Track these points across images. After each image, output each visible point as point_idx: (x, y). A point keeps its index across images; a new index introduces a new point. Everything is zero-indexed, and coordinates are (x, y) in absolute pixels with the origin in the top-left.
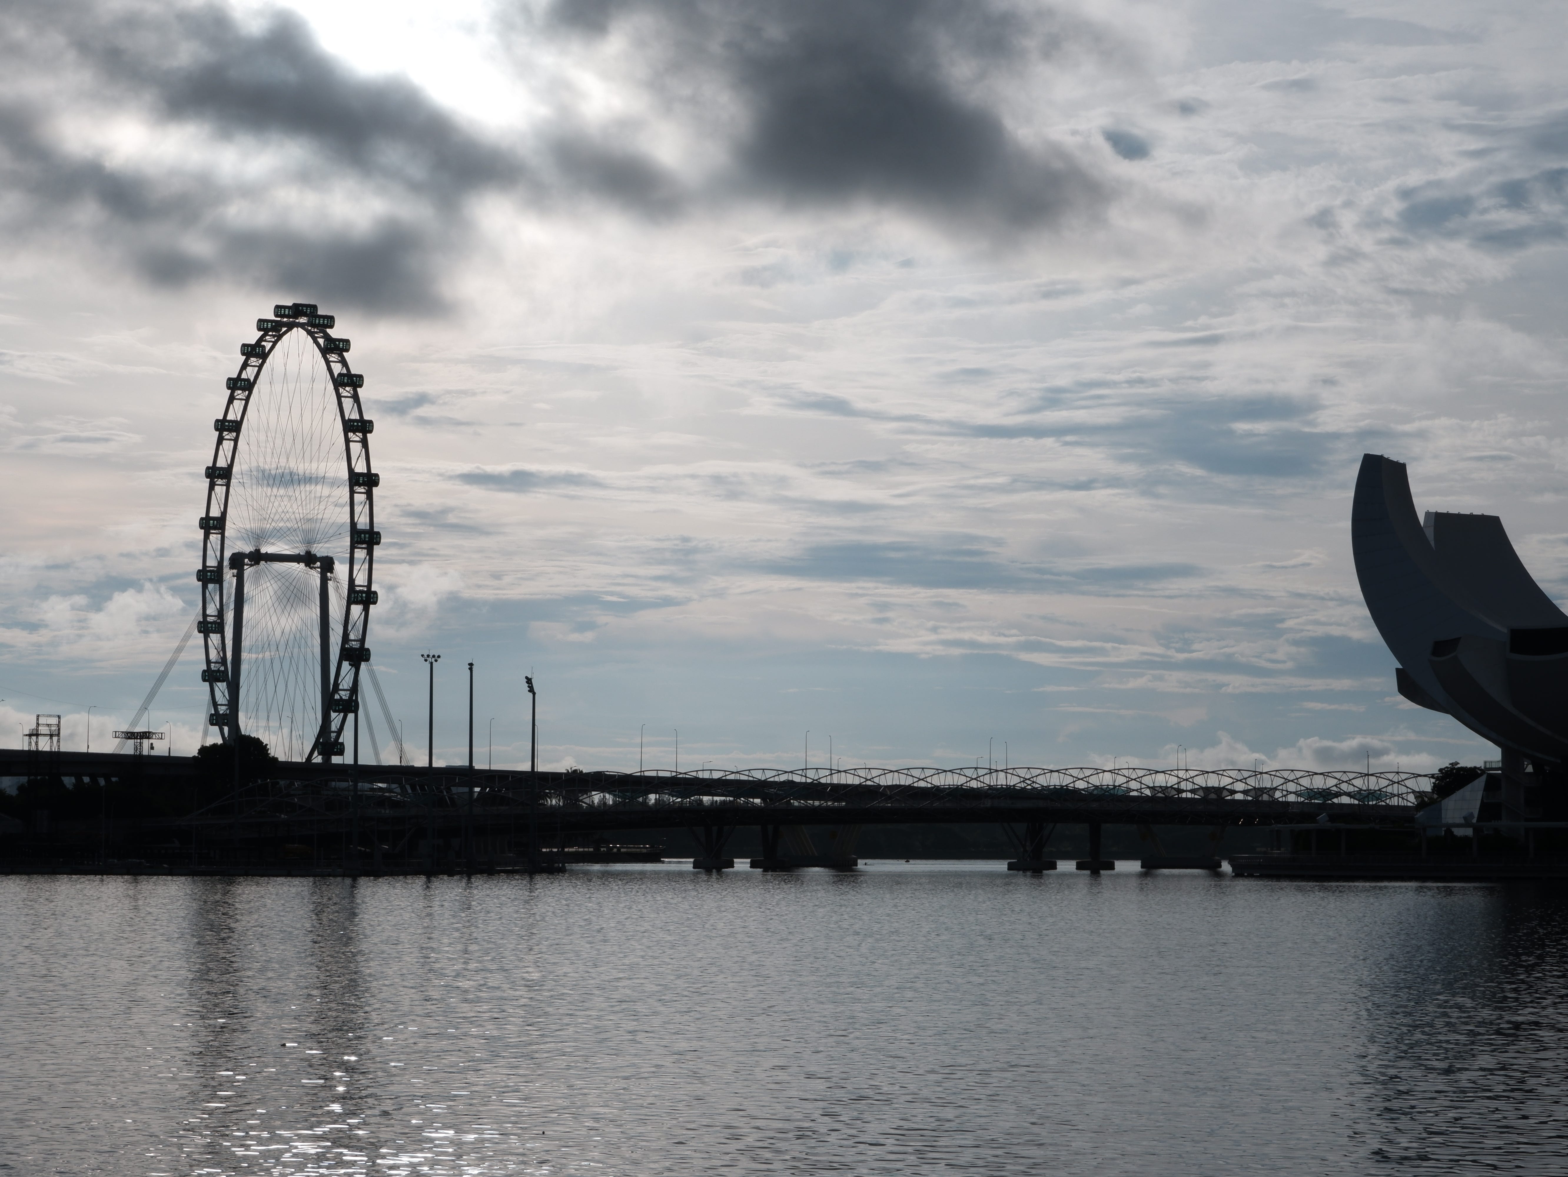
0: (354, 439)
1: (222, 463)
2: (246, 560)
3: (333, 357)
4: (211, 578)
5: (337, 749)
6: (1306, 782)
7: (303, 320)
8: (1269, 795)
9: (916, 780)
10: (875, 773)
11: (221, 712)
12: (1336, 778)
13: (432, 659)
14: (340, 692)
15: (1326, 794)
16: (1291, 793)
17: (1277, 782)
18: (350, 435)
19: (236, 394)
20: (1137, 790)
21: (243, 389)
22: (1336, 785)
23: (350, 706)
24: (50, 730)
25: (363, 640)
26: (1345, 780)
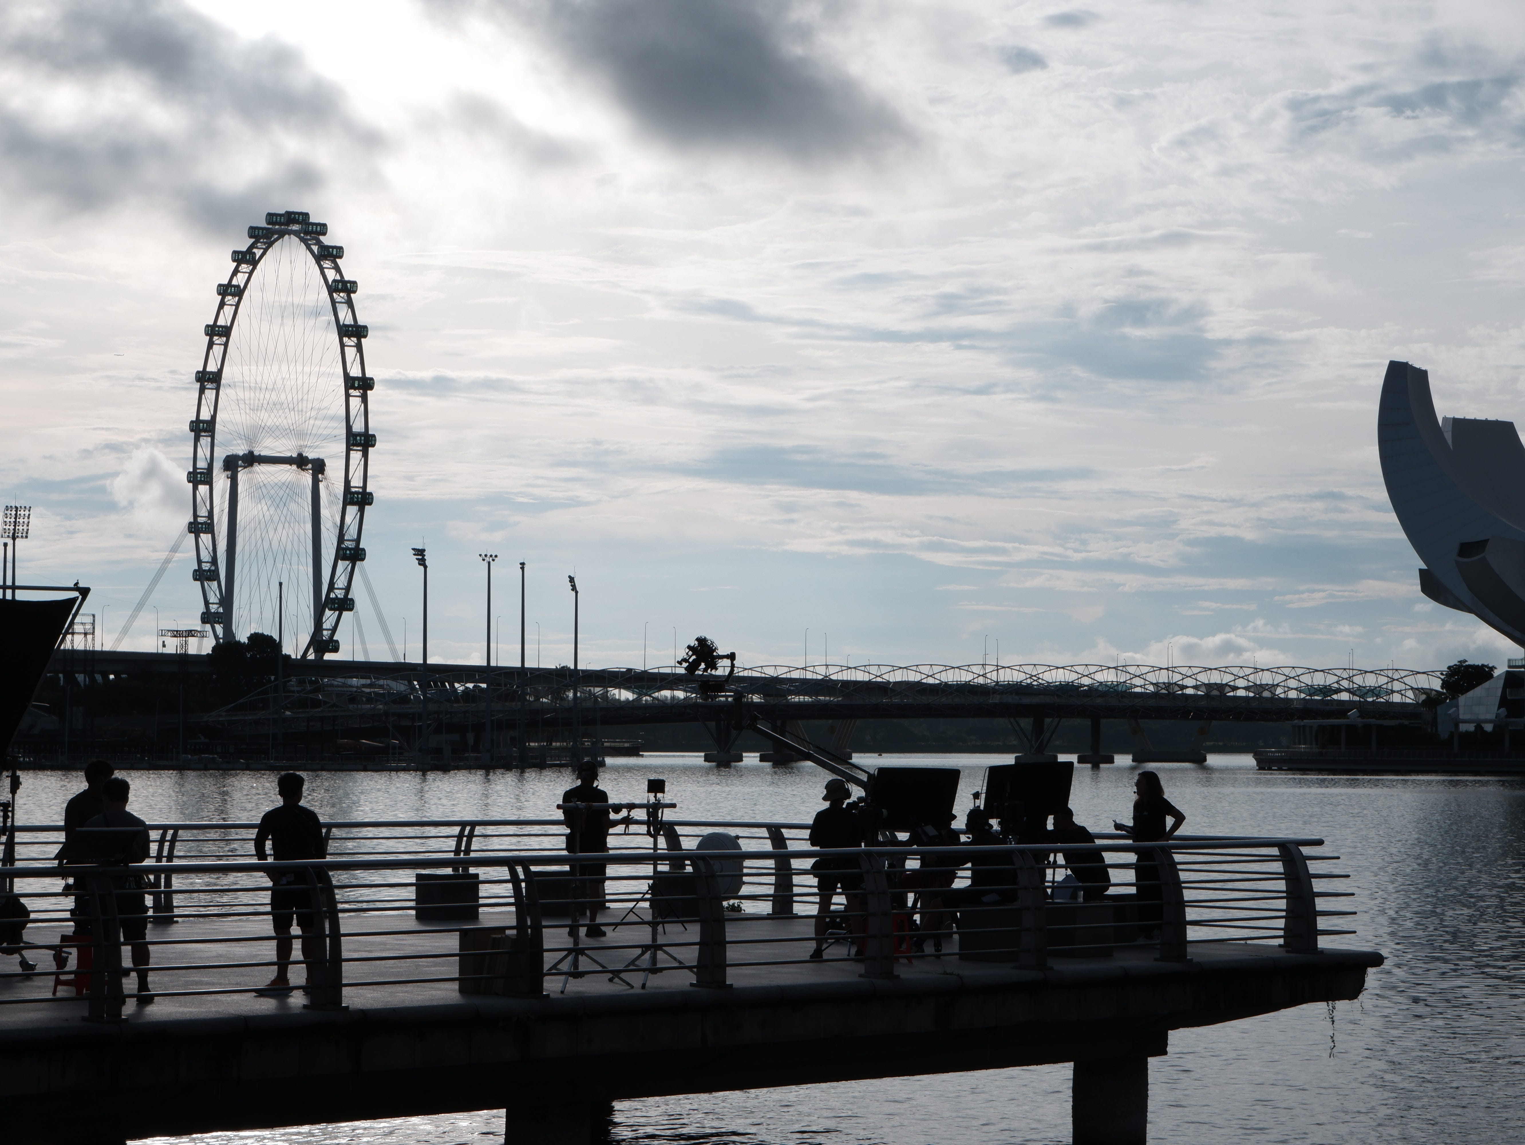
0: (349, 344)
1: (212, 367)
2: (240, 462)
3: (327, 264)
4: (201, 480)
5: (332, 646)
6: (1307, 679)
7: (296, 227)
8: (1271, 692)
9: (924, 676)
10: (884, 669)
11: (213, 611)
12: (1336, 675)
13: (489, 559)
14: (336, 591)
15: (1326, 690)
16: (1292, 689)
17: (1279, 679)
18: (345, 339)
19: (226, 300)
20: (1141, 686)
21: (233, 295)
22: (1337, 682)
23: (345, 604)
24: (85, 629)
25: (358, 540)
26: (1345, 677)
